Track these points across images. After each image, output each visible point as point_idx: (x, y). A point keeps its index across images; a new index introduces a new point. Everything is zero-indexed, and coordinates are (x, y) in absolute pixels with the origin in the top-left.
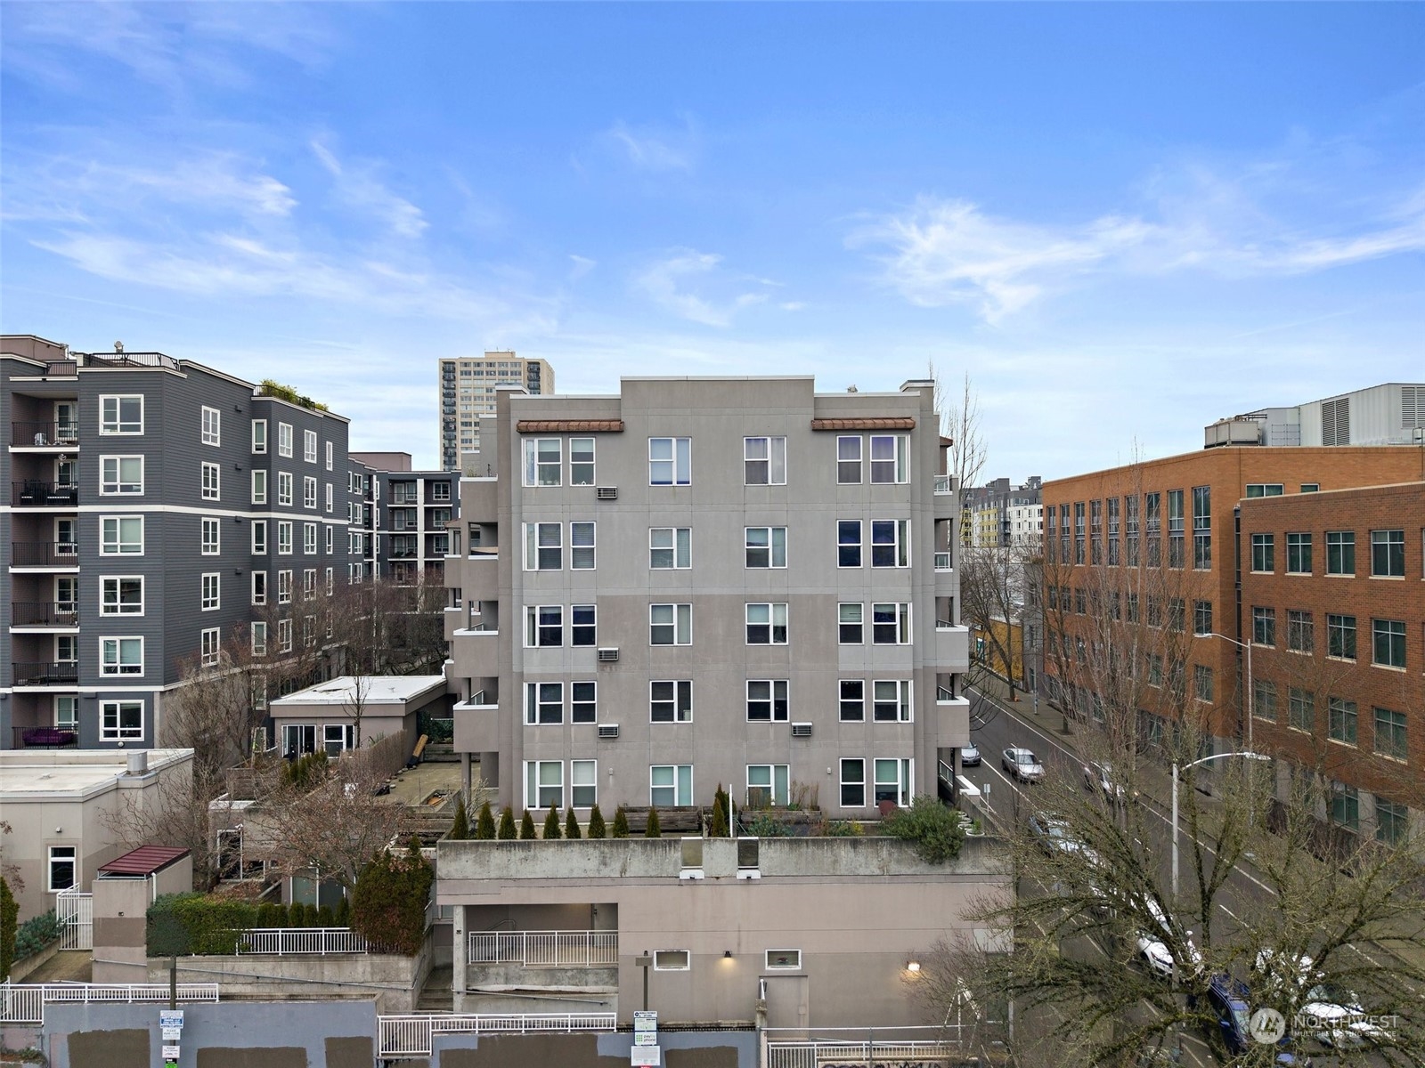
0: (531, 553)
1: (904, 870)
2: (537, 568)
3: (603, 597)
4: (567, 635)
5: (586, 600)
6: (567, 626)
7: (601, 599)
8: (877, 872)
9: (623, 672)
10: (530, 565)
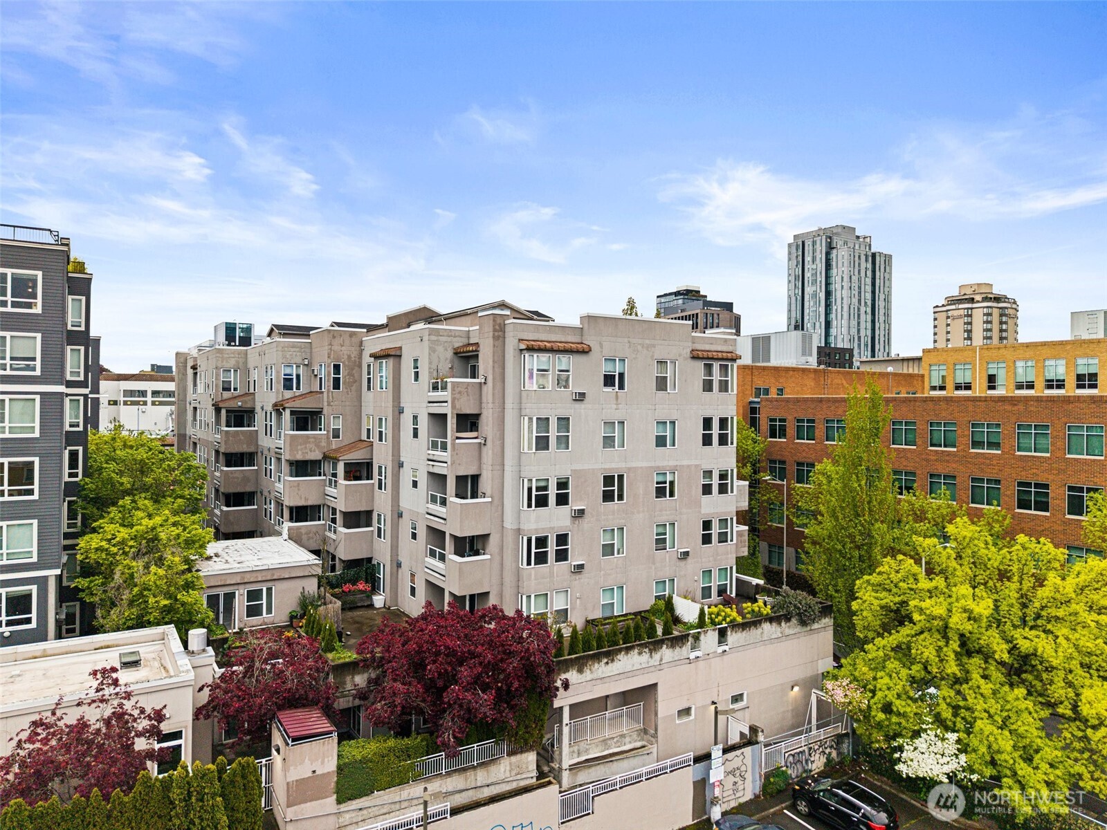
0: (530, 439)
1: (791, 632)
2: (534, 450)
3: (575, 470)
4: (552, 500)
5: (564, 472)
6: (552, 492)
7: (574, 471)
8: (780, 635)
9: (586, 523)
10: (530, 448)
